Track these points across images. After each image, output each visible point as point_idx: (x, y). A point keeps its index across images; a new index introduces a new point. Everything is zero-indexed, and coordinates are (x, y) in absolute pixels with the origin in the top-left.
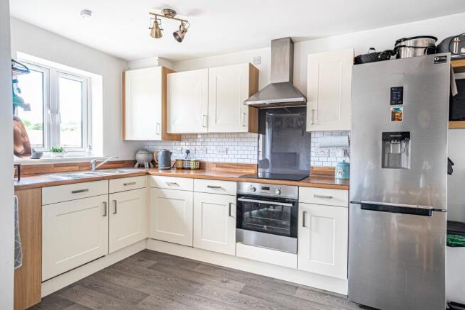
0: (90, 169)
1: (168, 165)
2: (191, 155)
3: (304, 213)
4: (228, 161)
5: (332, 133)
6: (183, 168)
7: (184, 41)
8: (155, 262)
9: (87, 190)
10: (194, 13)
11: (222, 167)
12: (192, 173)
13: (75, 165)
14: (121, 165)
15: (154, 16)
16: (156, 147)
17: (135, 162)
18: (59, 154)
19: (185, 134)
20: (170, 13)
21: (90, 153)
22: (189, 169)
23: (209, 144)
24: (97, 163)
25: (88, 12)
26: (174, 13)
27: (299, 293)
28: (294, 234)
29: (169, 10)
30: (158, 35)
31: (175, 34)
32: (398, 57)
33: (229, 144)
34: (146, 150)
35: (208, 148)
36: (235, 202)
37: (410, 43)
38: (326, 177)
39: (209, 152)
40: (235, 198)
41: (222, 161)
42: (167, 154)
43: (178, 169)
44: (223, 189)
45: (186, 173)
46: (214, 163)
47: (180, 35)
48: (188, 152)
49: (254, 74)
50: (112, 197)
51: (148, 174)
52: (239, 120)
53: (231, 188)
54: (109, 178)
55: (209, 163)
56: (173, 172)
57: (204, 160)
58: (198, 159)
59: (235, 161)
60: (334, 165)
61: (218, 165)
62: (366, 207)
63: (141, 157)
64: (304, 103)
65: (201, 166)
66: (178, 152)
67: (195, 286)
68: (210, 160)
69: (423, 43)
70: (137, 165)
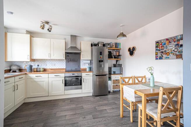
1: (31, 70)
3: (84, 79)
4: (55, 68)
5: (85, 60)
6: (37, 71)
8: (34, 105)
9: (9, 81)
10: (54, 25)
11: (53, 70)
12: (41, 72)
15: (42, 23)
19: (37, 59)
20: (47, 23)
22: (40, 71)
23: (48, 62)
25: (12, 13)
26: (49, 23)
28: (81, 84)
29: (47, 22)
30: (43, 28)
31: (48, 29)
32: (98, 46)
33: (56, 63)
35: (47, 64)
37: (100, 43)
38: (85, 70)
39: (47, 65)
40: (64, 78)
41: (53, 68)
42: (31, 66)
43: (34, 71)
44: (60, 76)
45: (39, 72)
46: (50, 69)
47: (50, 30)
48: (38, 65)
50: (16, 83)
51: (26, 74)
52: (62, 56)
53: (63, 75)
54: (14, 76)
55: (48, 69)
57: (46, 68)
58: (44, 68)
59: (58, 68)
60: (86, 67)
61: (51, 69)
62: (96, 75)
63: (14, 68)
64: (80, 53)
65: (45, 70)
66: (35, 66)
67: (57, 105)
68: (48, 68)
69: (102, 43)
70: (12, 71)
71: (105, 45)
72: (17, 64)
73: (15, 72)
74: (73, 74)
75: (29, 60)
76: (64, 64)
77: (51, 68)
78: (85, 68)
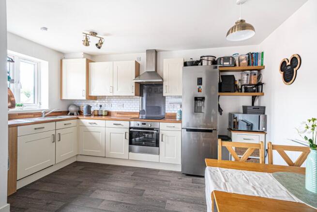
0: (41, 116)
1: (89, 113)
2: (102, 108)
3: (162, 135)
4: (123, 111)
5: (175, 97)
6: (98, 115)
7: (101, 48)
8: (83, 167)
9: (43, 128)
10: (106, 35)
11: (120, 114)
12: (103, 117)
13: (31, 114)
14: (59, 114)
15: (85, 35)
16: (81, 103)
17: (68, 112)
18: (21, 107)
19: (99, 96)
20: (94, 34)
21: (40, 107)
22: (102, 115)
23: (113, 102)
24: (45, 113)
25: (46, 29)
26: (96, 34)
27: (160, 173)
28: (157, 145)
29: (93, 32)
30: (87, 44)
31: (97, 45)
32: (202, 64)
33: (125, 102)
34: (75, 105)
35: (113, 104)
36: (128, 131)
37: (206, 58)
38: (172, 118)
39: (113, 106)
40: (128, 129)
41: (120, 111)
42: (89, 107)
43: (95, 115)
44: (122, 125)
45: (100, 117)
46: (115, 112)
47: (99, 45)
48: (101, 106)
49: (138, 66)
50: (58, 132)
51: (78, 118)
52: (130, 89)
53: (126, 124)
54: (56, 121)
55: (113, 112)
56: (92, 117)
57: (110, 110)
58: (108, 110)
59: (128, 111)
60: (176, 112)
61: (118, 113)
62: (188, 130)
63: (72, 109)
64: (162, 82)
65: (109, 114)
66: (95, 106)
68: (114, 110)
69: (211, 59)
70: (69, 113)
71: (218, 61)
72: (77, 104)
73: (73, 114)
74: (143, 124)
75: (84, 98)
76: (137, 104)
77: (117, 111)
78: (173, 112)
